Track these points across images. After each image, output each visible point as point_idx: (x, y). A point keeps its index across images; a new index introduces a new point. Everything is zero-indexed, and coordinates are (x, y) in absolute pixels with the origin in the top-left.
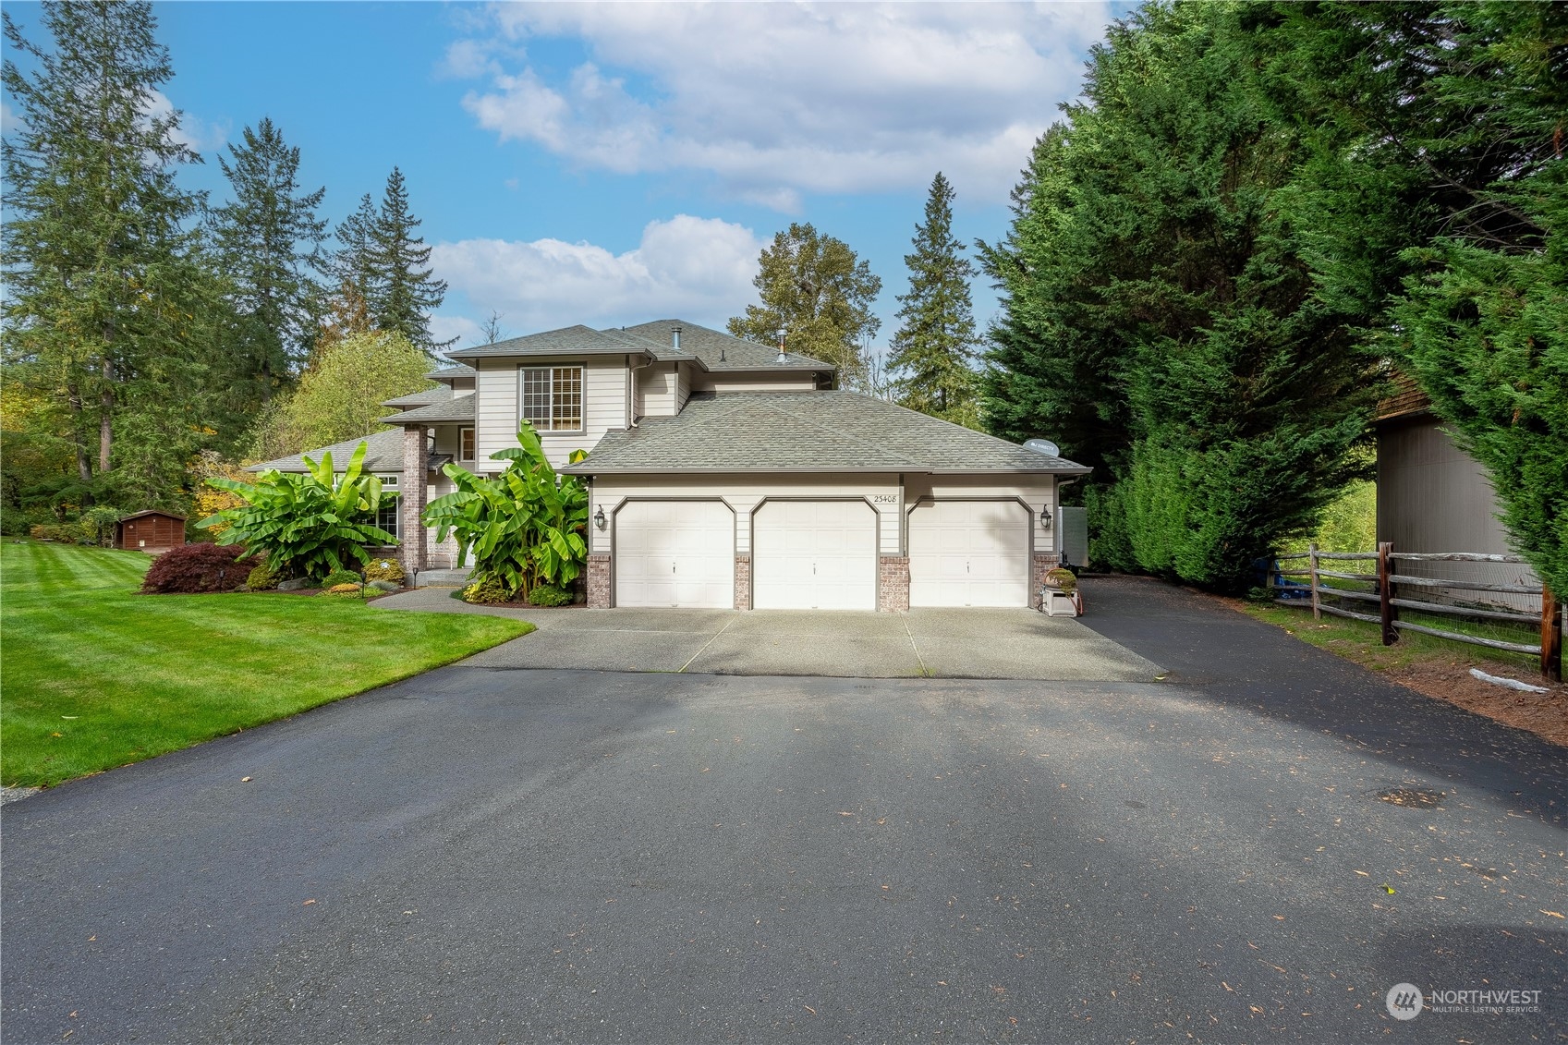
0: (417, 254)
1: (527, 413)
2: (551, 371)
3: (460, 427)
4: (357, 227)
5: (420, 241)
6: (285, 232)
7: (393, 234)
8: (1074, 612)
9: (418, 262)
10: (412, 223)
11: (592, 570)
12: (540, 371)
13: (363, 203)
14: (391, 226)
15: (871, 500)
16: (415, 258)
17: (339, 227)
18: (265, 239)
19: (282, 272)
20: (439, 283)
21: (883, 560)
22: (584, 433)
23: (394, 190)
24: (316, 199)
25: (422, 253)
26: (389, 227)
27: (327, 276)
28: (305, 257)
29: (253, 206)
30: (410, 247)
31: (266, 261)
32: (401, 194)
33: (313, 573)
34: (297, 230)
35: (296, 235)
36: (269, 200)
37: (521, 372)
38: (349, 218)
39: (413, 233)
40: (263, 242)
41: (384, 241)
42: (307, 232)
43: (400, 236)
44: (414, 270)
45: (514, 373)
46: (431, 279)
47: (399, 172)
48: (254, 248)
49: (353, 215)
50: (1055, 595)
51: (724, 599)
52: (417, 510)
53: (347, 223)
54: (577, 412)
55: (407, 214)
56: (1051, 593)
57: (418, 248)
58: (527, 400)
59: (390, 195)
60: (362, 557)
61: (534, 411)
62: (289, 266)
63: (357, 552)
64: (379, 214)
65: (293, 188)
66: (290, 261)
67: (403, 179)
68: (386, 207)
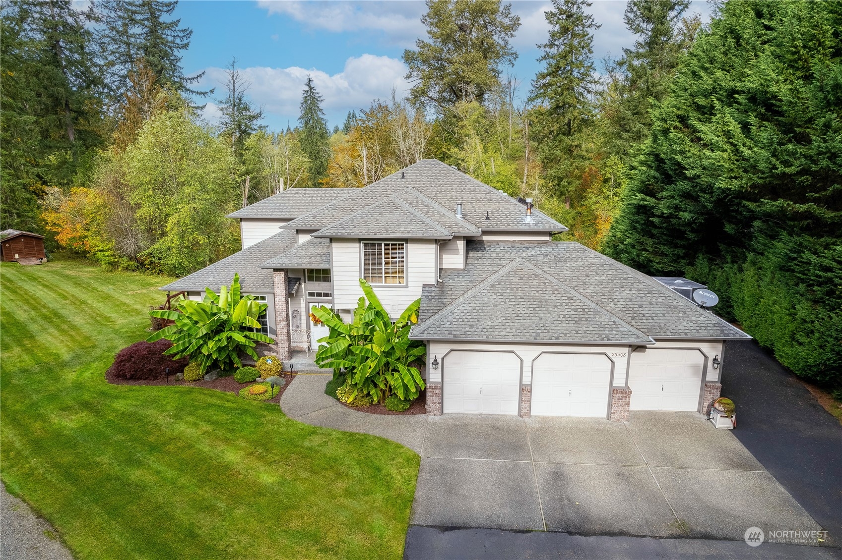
1: (366, 271)
2: (383, 245)
8: (732, 427)
11: (430, 394)
12: (375, 244)
15: (610, 355)
21: (613, 391)
22: (407, 286)
33: (224, 368)
37: (362, 245)
45: (357, 245)
50: (721, 416)
51: (510, 408)
54: (401, 271)
56: (719, 415)
58: (366, 263)
60: (253, 354)
61: (371, 270)
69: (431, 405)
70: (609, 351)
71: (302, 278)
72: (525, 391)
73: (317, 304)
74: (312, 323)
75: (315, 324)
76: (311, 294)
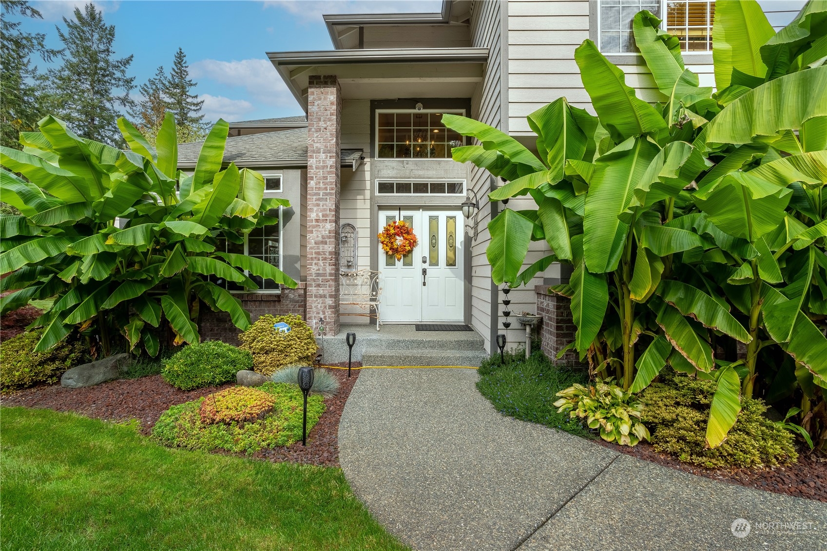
0: (194, 104)
4: (154, 87)
5: (196, 97)
6: (105, 82)
7: (178, 91)
9: (195, 110)
10: (191, 85)
13: (158, 72)
14: (177, 85)
16: (193, 108)
17: (143, 86)
18: (91, 85)
19: (103, 109)
20: (208, 123)
23: (179, 63)
24: (128, 61)
25: (197, 104)
26: (176, 86)
27: (134, 117)
28: (119, 98)
29: (82, 61)
30: (189, 100)
31: (92, 100)
32: (184, 65)
34: (113, 81)
35: (113, 85)
36: (94, 59)
38: (149, 80)
39: (191, 91)
40: (89, 87)
41: (172, 95)
42: (121, 83)
43: (184, 92)
44: (192, 114)
46: (204, 121)
47: (182, 51)
48: (83, 92)
49: (152, 79)
53: (148, 84)
55: (187, 79)
57: (195, 101)
59: (176, 66)
60: (234, 311)
62: (108, 105)
64: (170, 77)
65: (110, 54)
66: (108, 101)
67: (185, 56)
68: (174, 73)
71: (367, 150)
73: (395, 213)
74: (382, 258)
75: (390, 262)
76: (385, 188)
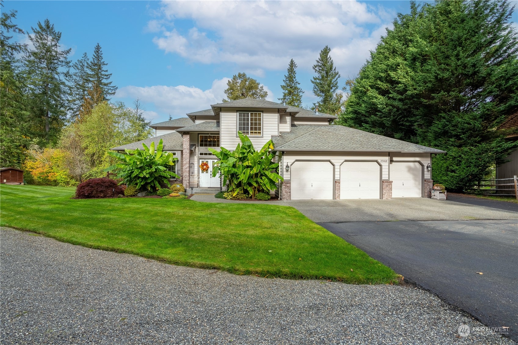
0: (106, 75)
1: (240, 129)
2: (250, 114)
3: (199, 134)
4: (81, 64)
5: (107, 71)
6: (55, 63)
7: (97, 67)
8: (445, 198)
9: (106, 79)
10: (104, 64)
11: (284, 187)
12: (245, 113)
13: (83, 56)
14: (96, 64)
15: (379, 161)
16: (105, 77)
17: (74, 64)
18: (47, 65)
19: (53, 78)
20: (114, 87)
21: (382, 182)
22: (262, 137)
23: (97, 52)
24: (68, 52)
25: (107, 75)
26: (95, 65)
27: (69, 81)
28: (63, 73)
29: (41, 52)
30: (103, 73)
31: (47, 73)
32: (100, 53)
34: (59, 63)
35: (59, 65)
36: (48, 50)
37: (238, 114)
38: (78, 61)
39: (104, 68)
40: (46, 66)
41: (93, 70)
42: (64, 64)
43: (100, 68)
44: (104, 81)
45: (235, 114)
46: (112, 85)
47: (99, 45)
48: (42, 68)
49: (80, 60)
50: (440, 193)
51: (327, 195)
52: (188, 165)
53: (77, 62)
54: (260, 129)
55: (102, 61)
56: (438, 192)
57: (107, 73)
58: (240, 124)
59: (96, 53)
61: (243, 128)
62: (56, 76)
63: (165, 181)
64: (91, 60)
65: (58, 47)
66: (57, 74)
67: (101, 48)
68: (94, 57)
69: (285, 193)
70: (379, 159)
71: (197, 145)
72: (336, 183)
73: (204, 160)
74: (201, 171)
75: (203, 172)
76: (201, 154)
